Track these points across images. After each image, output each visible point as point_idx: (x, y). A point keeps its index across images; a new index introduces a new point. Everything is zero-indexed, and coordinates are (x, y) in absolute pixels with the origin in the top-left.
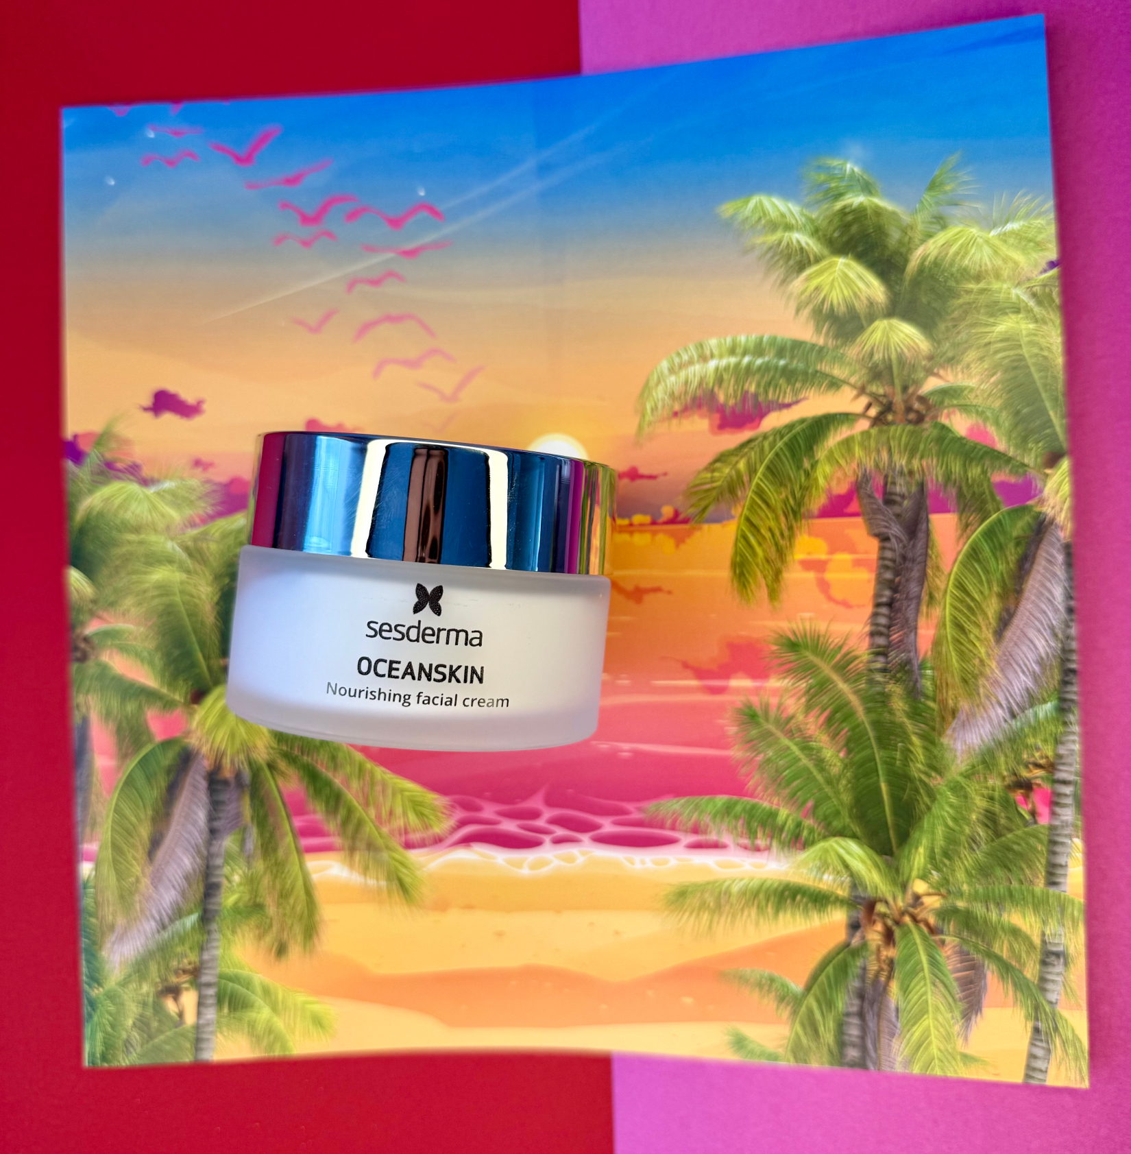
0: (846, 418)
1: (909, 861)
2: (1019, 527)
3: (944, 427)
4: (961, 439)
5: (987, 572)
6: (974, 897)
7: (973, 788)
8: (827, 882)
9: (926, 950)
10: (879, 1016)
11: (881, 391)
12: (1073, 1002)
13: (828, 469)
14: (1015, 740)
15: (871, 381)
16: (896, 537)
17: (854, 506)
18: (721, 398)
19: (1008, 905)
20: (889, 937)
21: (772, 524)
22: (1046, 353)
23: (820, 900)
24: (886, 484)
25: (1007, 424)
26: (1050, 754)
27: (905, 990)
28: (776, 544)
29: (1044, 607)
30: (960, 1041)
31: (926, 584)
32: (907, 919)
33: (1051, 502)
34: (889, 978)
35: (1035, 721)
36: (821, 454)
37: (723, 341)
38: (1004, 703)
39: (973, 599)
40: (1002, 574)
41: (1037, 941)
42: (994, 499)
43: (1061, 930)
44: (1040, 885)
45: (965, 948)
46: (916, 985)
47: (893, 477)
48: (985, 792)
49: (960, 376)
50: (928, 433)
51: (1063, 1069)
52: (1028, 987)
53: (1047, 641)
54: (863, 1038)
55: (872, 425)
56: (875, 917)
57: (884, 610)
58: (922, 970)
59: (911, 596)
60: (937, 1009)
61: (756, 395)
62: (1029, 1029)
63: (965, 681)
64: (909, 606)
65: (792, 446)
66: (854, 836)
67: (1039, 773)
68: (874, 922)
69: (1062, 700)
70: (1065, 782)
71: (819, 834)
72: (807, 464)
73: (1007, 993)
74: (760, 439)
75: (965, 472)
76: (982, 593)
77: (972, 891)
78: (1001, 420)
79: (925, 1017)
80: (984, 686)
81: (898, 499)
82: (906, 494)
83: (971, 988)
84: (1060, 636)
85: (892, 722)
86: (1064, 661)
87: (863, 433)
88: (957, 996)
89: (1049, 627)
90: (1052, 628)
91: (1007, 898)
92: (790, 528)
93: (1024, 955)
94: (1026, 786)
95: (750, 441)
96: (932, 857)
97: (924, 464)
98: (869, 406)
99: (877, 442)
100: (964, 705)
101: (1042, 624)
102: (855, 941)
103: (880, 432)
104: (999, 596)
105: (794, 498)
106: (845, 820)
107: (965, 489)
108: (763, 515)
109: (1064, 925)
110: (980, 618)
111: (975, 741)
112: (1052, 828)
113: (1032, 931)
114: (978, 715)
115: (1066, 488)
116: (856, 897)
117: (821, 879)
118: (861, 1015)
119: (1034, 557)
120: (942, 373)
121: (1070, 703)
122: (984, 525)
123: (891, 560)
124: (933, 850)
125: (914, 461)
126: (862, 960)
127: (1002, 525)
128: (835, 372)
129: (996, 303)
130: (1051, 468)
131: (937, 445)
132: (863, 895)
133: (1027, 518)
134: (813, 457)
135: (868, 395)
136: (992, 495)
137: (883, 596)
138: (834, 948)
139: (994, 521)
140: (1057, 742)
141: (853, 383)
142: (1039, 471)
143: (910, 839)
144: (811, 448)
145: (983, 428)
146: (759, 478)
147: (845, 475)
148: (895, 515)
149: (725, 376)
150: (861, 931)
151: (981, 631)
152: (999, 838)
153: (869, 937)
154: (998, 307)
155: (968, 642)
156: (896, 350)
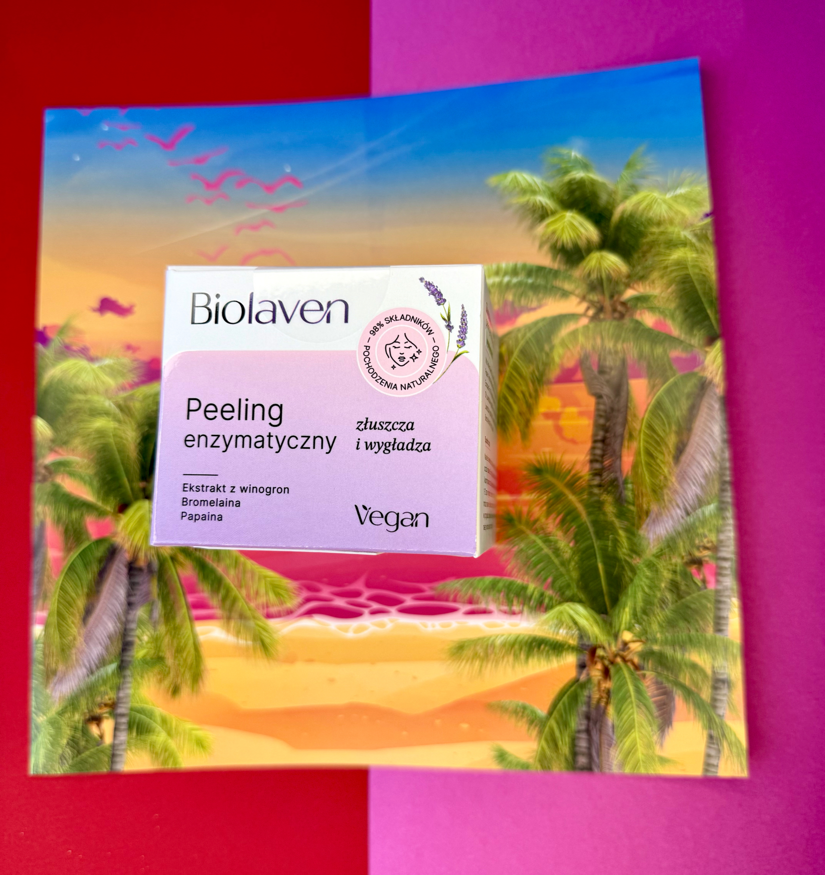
1: (619, 618)
2: (690, 386)
3: (638, 322)
4: (649, 329)
5: (668, 418)
6: (665, 642)
7: (661, 565)
8: (562, 635)
9: (632, 682)
10: (600, 731)
11: (596, 299)
12: (734, 714)
13: (561, 351)
14: (689, 531)
15: (589, 292)
16: (607, 396)
17: (579, 376)
19: (688, 646)
20: (606, 673)
21: (525, 388)
22: (704, 273)
23: (557, 648)
24: (600, 360)
25: (679, 319)
26: (714, 539)
27: (619, 712)
28: (526, 402)
29: (706, 439)
30: (657, 748)
31: (627, 427)
32: (619, 660)
33: (710, 369)
34: (607, 703)
35: (703, 517)
36: (556, 341)
37: (490, 267)
38: (681, 506)
39: (658, 435)
40: (678, 419)
41: (709, 672)
42: (671, 369)
43: (725, 664)
44: (710, 632)
45: (660, 679)
46: (626, 708)
47: (604, 356)
48: (670, 567)
49: (648, 288)
50: (627, 326)
51: (729, 764)
52: (704, 706)
53: (709, 462)
54: (589, 748)
55: (590, 322)
56: (596, 659)
57: (599, 445)
58: (630, 696)
59: (617, 434)
60: (641, 725)
61: (512, 303)
62: (705, 736)
63: (654, 491)
64: (616, 442)
65: (536, 337)
66: (580, 602)
67: (707, 553)
68: (596, 663)
69: (721, 502)
70: (725, 559)
71: (556, 601)
72: (547, 348)
73: (689, 711)
74: (516, 332)
75: (652, 351)
76: (664, 431)
77: (663, 638)
78: (675, 316)
79: (633, 731)
80: (667, 495)
81: (608, 370)
82: (613, 367)
83: (664, 708)
84: (718, 458)
85: (606, 521)
86: (721, 475)
87: (584, 327)
88: (655, 715)
89: (710, 453)
90: (713, 454)
91: (688, 643)
92: (536, 391)
93: (700, 683)
94: (698, 562)
95: (509, 333)
96: (634, 615)
97: (625, 346)
98: (588, 309)
99: (594, 333)
100: (654, 508)
101: (706, 451)
102: (583, 677)
103: (596, 326)
104: (676, 433)
105: (538, 370)
106: (574, 590)
107: (652, 362)
108: (517, 383)
109: (727, 660)
110: (663, 448)
111: (662, 532)
112: (717, 592)
113: (705, 665)
114: (664, 515)
115: (720, 360)
116: (582, 645)
117: (558, 633)
118: (588, 731)
119: (699, 406)
120: (635, 286)
121: (726, 504)
122: (665, 386)
123: (604, 411)
124: (635, 609)
125: (618, 344)
126: (588, 691)
127: (677, 385)
128: (565, 287)
129: (671, 241)
130: (709, 347)
131: (633, 333)
132: (588, 644)
133: (694, 381)
134: (551, 342)
135: (587, 301)
136: (670, 366)
137: (598, 435)
138: (568, 682)
139: (671, 383)
140: (718, 531)
141: (577, 293)
142: (701, 349)
143: (619, 603)
144: (550, 338)
145: (663, 322)
146: (515, 358)
147: (572, 355)
148: (606, 381)
149: (492, 290)
150: (586, 669)
151: (665, 458)
152: (680, 600)
153: (592, 674)
154: (672, 244)
155: (657, 465)
156: (606, 272)
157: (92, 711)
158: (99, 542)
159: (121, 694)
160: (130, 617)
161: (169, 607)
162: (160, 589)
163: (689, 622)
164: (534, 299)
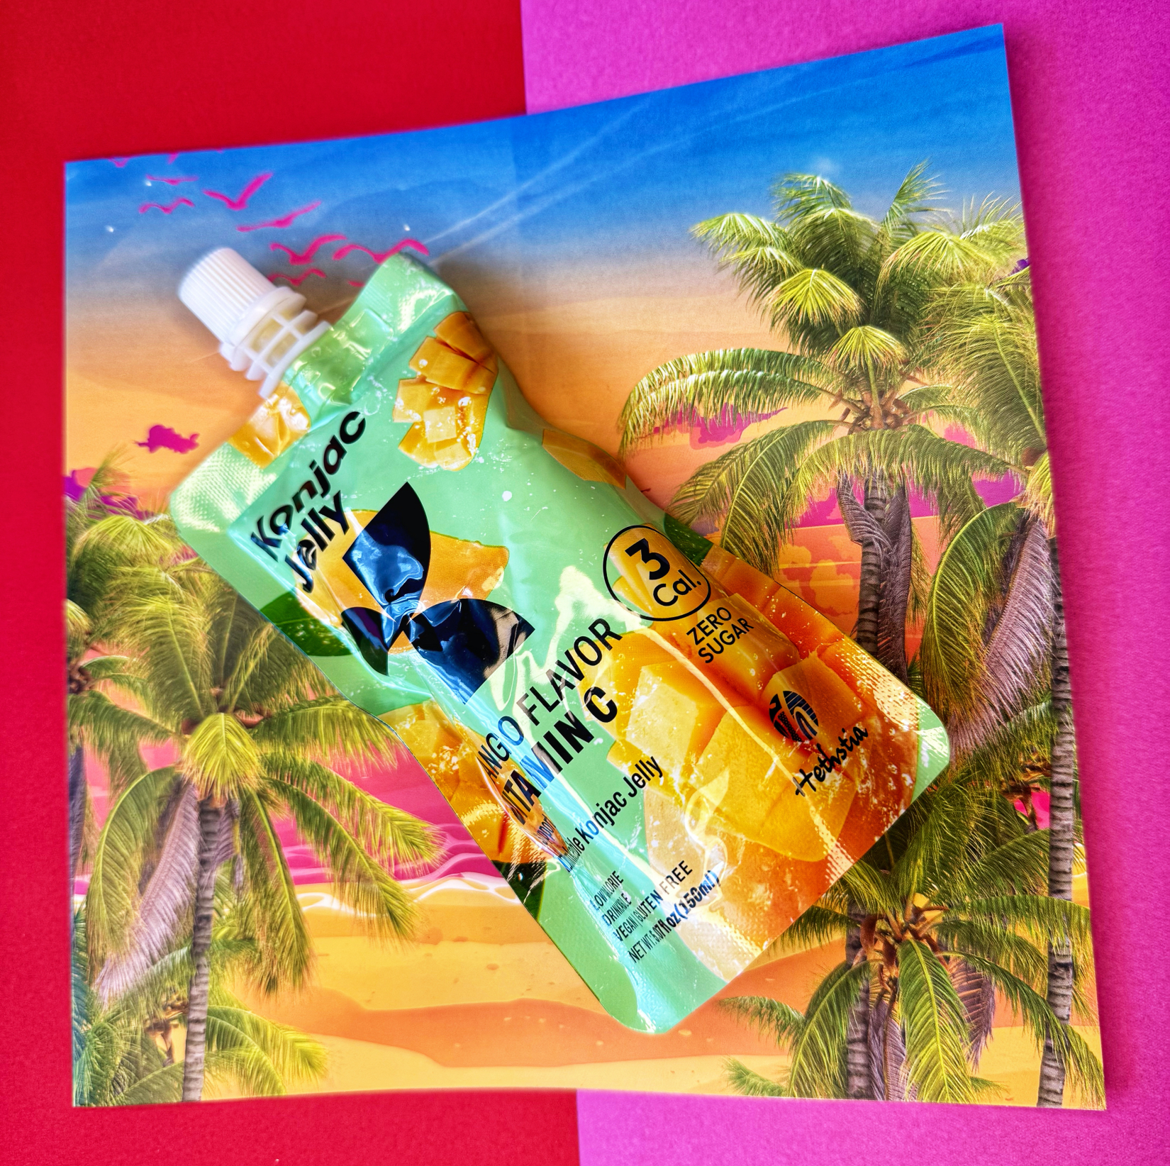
0: (824, 425)
1: (908, 875)
2: (1002, 526)
3: (922, 429)
4: (941, 439)
5: (971, 573)
6: (977, 909)
7: (969, 795)
9: (929, 969)
10: (885, 1041)
11: (859, 398)
12: (1085, 1017)
13: (808, 476)
14: (1009, 743)
15: (847, 389)
16: (880, 542)
17: (836, 513)
18: (701, 412)
19: (1012, 916)
20: (890, 955)
21: (756, 535)
22: (1021, 351)
23: (818, 919)
24: (867, 489)
25: (985, 422)
26: (1047, 756)
28: (761, 555)
29: (1032, 605)
30: (970, 1065)
31: (911, 588)
32: (909, 936)
33: (1034, 498)
34: (893, 1001)
35: (1030, 723)
36: (801, 463)
37: (701, 355)
38: (997, 706)
39: (960, 601)
40: (988, 574)
41: (1044, 953)
42: (976, 500)
43: (1068, 941)
44: (1044, 892)
45: (970, 964)
46: (922, 1007)
47: (874, 482)
48: (983, 799)
49: (936, 378)
50: (907, 435)
51: (1078, 1089)
52: (1038, 1003)
53: (1037, 639)
54: (868, 1066)
55: (851, 432)
56: (875, 936)
57: (870, 616)
58: (928, 990)
59: (897, 600)
60: (944, 1030)
61: (735, 408)
62: (1041, 1049)
63: (954, 684)
64: (896, 611)
65: (772, 458)
67: (1037, 776)
68: (876, 940)
69: (1055, 699)
70: (1064, 785)
72: (788, 474)
73: (1015, 1011)
74: (742, 450)
75: (946, 473)
76: (968, 594)
77: (975, 903)
78: (979, 420)
79: (933, 1040)
80: (976, 689)
81: (879, 503)
82: (888, 498)
83: (979, 1008)
84: (1051, 633)
86: (1055, 660)
87: (841, 439)
88: (964, 1018)
89: (1039, 626)
90: (1042, 626)
91: (1012, 910)
92: (774, 538)
93: (1032, 969)
94: (1025, 790)
95: (731, 453)
96: (930, 869)
97: (905, 468)
98: (847, 413)
99: (856, 448)
100: (955, 709)
101: (1031, 621)
102: (856, 963)
103: (859, 437)
104: (985, 595)
105: (777, 508)
107: (946, 490)
108: (746, 526)
109: (1071, 935)
110: (968, 618)
111: (969, 746)
112: (1052, 833)
113: (1038, 943)
114: (971, 720)
115: (1048, 484)
116: (856, 915)
118: (865, 1040)
119: (1020, 556)
120: (918, 376)
121: (1064, 703)
122: (966, 526)
123: (875, 565)
124: (931, 861)
125: (893, 465)
126: (865, 982)
127: (985, 525)
128: (813, 381)
129: (970, 304)
130: (1032, 464)
131: (916, 447)
132: (862, 913)
133: (1010, 516)
134: (794, 465)
135: (846, 401)
136: (973, 495)
137: (868, 602)
138: (836, 970)
139: (977, 520)
140: (1053, 743)
141: (830, 390)
142: (1020, 468)
143: (908, 852)
144: (792, 457)
145: (961, 428)
146: (742, 490)
147: (826, 482)
148: (878, 520)
149: (705, 390)
150: (862, 950)
151: (969, 633)
152: (998, 846)
153: (871, 957)
154: (971, 308)
155: (957, 645)
156: (872, 356)
157: (155, 1016)
158: (158, 774)
159: (195, 992)
160: (204, 881)
161: (257, 866)
162: (243, 840)
163: (1012, 880)
164: (767, 401)
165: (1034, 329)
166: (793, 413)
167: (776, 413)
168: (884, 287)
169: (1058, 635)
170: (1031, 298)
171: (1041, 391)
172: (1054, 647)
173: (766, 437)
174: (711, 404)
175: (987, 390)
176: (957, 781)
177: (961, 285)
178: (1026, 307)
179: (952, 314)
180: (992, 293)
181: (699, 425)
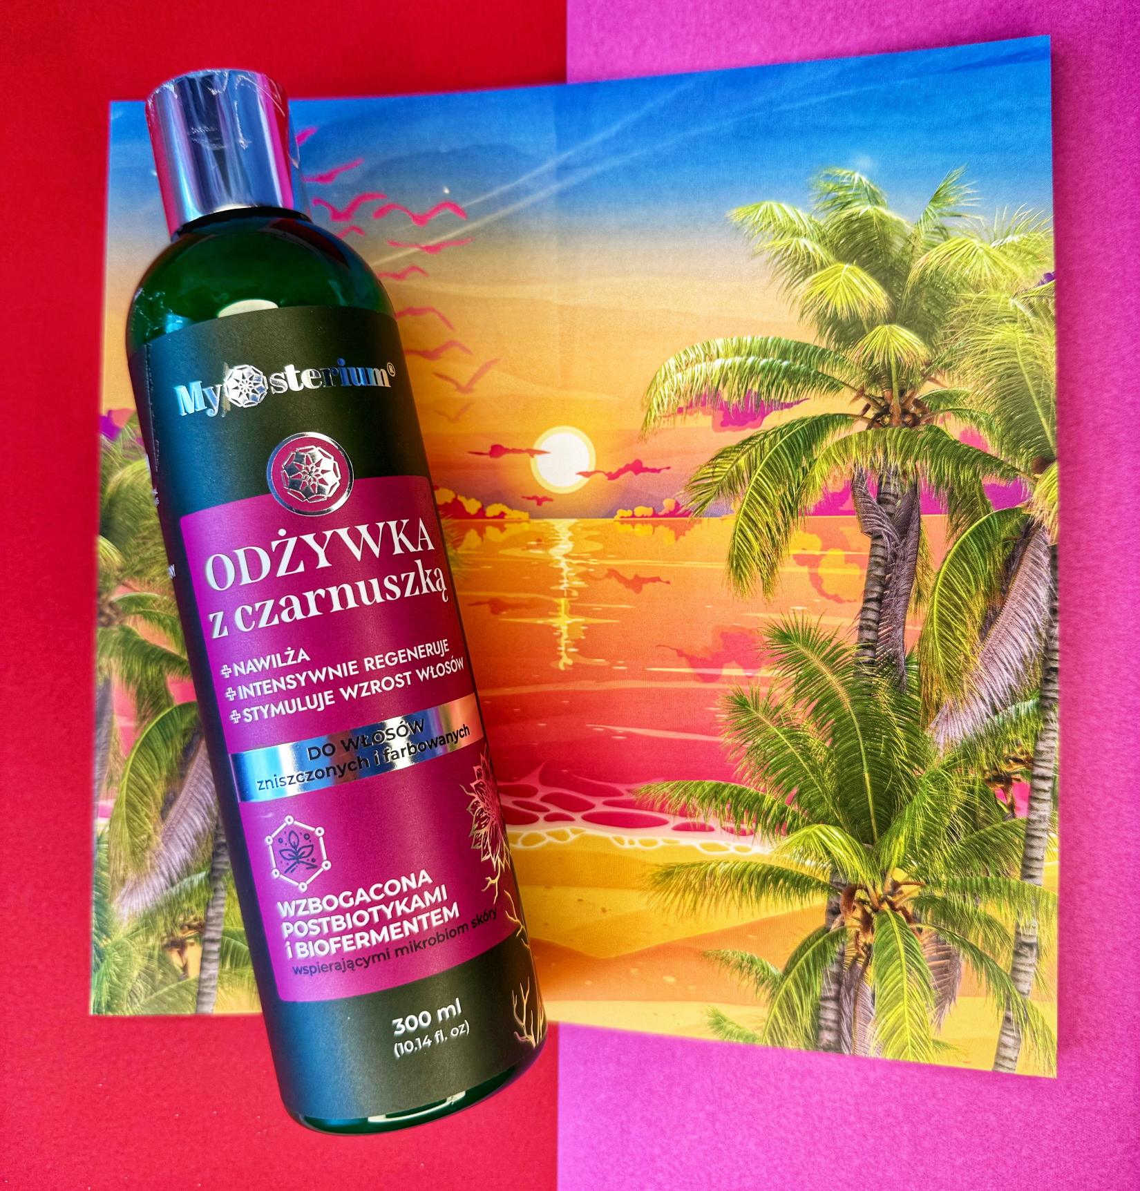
0: (845, 418)
1: (889, 850)
2: (1007, 530)
3: (938, 430)
4: (956, 442)
5: (974, 572)
6: (951, 887)
7: (954, 781)
8: (809, 867)
9: (902, 938)
10: (855, 1001)
11: (880, 394)
12: (1044, 994)
13: (825, 467)
14: (996, 736)
15: (869, 385)
17: (849, 505)
18: (725, 396)
19: (984, 896)
20: (867, 923)
21: (770, 520)
22: (1040, 362)
23: (802, 884)
24: (880, 484)
25: (1000, 429)
26: (1030, 750)
27: (882, 976)
28: (773, 539)
29: (1029, 606)
30: (933, 1028)
31: (915, 581)
32: (886, 906)
33: (1040, 506)
34: (866, 965)
35: (1017, 719)
36: (818, 453)
37: (729, 340)
38: (987, 699)
39: (961, 598)
40: (989, 574)
41: (1011, 932)
42: (984, 502)
43: (1035, 923)
44: (1016, 876)
45: (941, 937)
46: (892, 973)
47: (888, 478)
48: (966, 785)
49: (956, 381)
50: (924, 435)
51: (1032, 1058)
52: (1001, 977)
53: (1030, 640)
54: (838, 1022)
55: (869, 428)
56: (854, 904)
57: (874, 606)
58: (899, 958)
59: (901, 592)
60: (911, 995)
61: (758, 395)
62: (1001, 1019)
63: (948, 675)
64: (898, 602)
65: (791, 446)
66: (836, 824)
67: (1019, 768)
68: (854, 908)
69: (1043, 697)
70: (1043, 778)
71: (803, 821)
72: (805, 463)
73: (980, 983)
74: (762, 437)
75: (958, 474)
76: (969, 592)
77: (951, 882)
78: (994, 426)
79: (901, 1003)
80: (968, 682)
81: (892, 498)
82: (900, 494)
83: (945, 977)
84: (1044, 635)
85: (878, 715)
86: (1046, 660)
87: (860, 434)
88: (931, 985)
89: (1033, 627)
91: (984, 891)
92: (786, 524)
93: (998, 946)
94: (1006, 780)
95: (751, 439)
96: (911, 847)
97: (919, 466)
98: (867, 408)
99: (874, 443)
100: (947, 699)
101: (1026, 624)
102: (834, 927)
103: (877, 433)
104: (985, 594)
105: (792, 495)
106: (828, 806)
107: (956, 491)
108: (761, 511)
109: (1038, 918)
110: (967, 616)
111: (958, 735)
112: (1029, 822)
113: (1007, 923)
114: (961, 710)
115: (1054, 493)
116: (837, 884)
117: (803, 865)
118: (837, 999)
119: (1021, 559)
120: (939, 378)
121: (1051, 701)
122: (973, 527)
123: (882, 558)
124: (913, 839)
125: (908, 462)
126: (841, 945)
127: (991, 526)
128: (836, 375)
129: (994, 312)
130: (1041, 473)
131: (931, 447)
132: (844, 882)
133: (1016, 521)
134: (812, 456)
135: (869, 397)
136: (982, 497)
137: (873, 592)
138: (815, 932)
139: (984, 522)
140: (1037, 738)
141: (852, 385)
142: (1029, 475)
143: (890, 830)
144: (810, 447)
145: (976, 433)
146: (760, 475)
147: (842, 474)
148: (889, 514)
149: (730, 375)
150: (840, 916)
151: (967, 629)
152: (977, 830)
153: (848, 923)
154: (995, 316)
155: (955, 639)
156: (896, 355)
157: (173, 934)
159: (211, 914)
163: (987, 863)
164: (790, 391)
165: (1054, 341)
166: (815, 405)
167: (798, 402)
168: (912, 289)
169: (1051, 638)
170: (1053, 312)
171: (1055, 403)
172: (1046, 649)
173: (786, 426)
174: (735, 389)
175: (1005, 397)
176: (943, 767)
177: (987, 293)
178: (1048, 320)
179: (976, 320)
180: (1017, 303)
181: (721, 408)
